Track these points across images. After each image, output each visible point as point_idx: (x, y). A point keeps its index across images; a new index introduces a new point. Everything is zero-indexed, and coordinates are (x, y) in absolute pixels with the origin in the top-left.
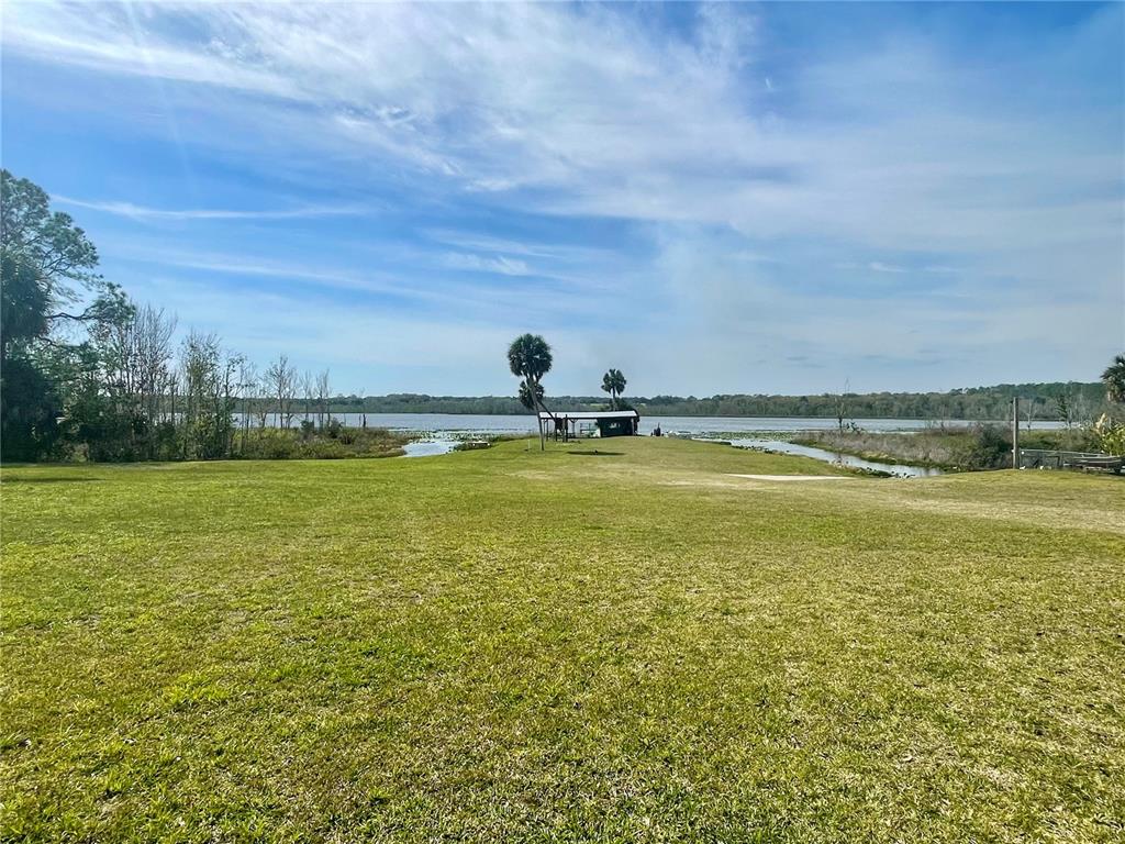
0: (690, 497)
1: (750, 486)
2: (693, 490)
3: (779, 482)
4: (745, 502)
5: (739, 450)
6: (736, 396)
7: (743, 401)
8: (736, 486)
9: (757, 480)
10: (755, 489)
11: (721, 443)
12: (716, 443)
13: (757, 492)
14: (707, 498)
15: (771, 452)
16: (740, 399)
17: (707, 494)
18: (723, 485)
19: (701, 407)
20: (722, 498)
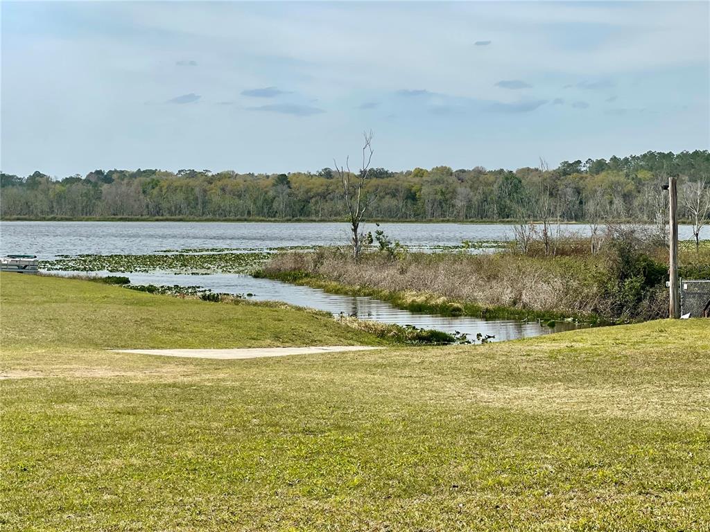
0: (33, 407)
1: (170, 374)
2: (40, 390)
3: (230, 363)
4: (157, 411)
5: (147, 295)
6: (140, 173)
7: (155, 184)
8: (139, 376)
9: (185, 361)
10: (180, 379)
11: (108, 280)
12: (95, 280)
13: (184, 387)
14: (73, 408)
15: (214, 298)
16: (149, 180)
17: (72, 398)
18: (110, 374)
19: (60, 196)
20: (106, 404)
